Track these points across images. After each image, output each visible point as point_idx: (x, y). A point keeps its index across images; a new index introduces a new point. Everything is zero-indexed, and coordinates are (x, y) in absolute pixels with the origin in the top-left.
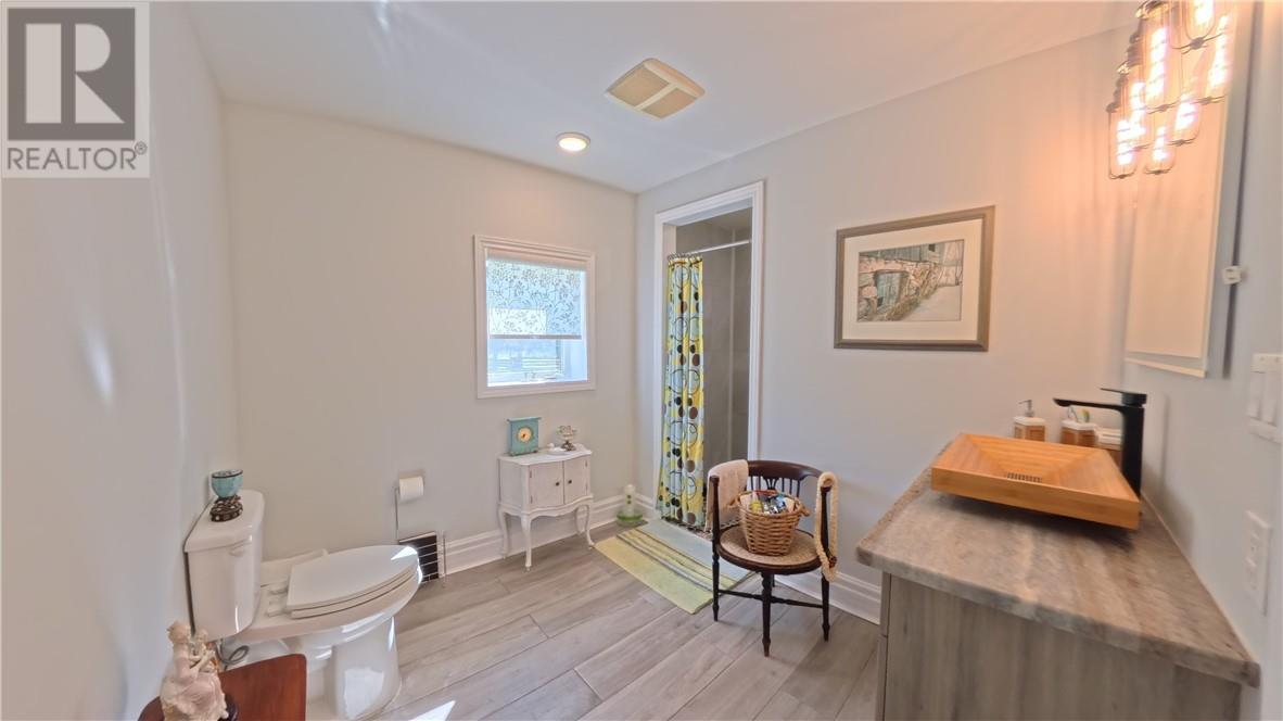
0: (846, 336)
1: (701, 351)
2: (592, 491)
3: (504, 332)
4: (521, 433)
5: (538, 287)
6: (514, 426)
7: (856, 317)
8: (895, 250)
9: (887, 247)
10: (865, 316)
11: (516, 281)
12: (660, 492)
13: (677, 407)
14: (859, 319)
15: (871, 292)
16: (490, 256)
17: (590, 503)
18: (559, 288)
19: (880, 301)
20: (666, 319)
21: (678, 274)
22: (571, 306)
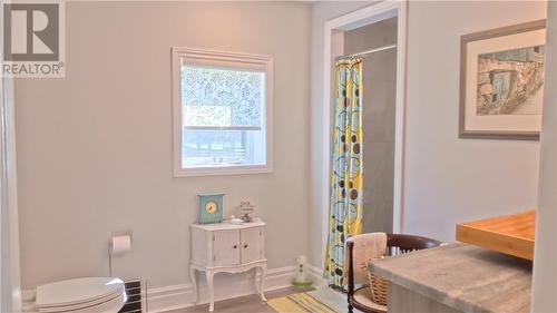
0: (469, 128)
1: (360, 141)
2: (266, 256)
3: (196, 124)
4: (209, 206)
5: (225, 88)
6: (203, 199)
7: (475, 112)
8: (506, 52)
9: (499, 50)
10: (482, 110)
11: (206, 83)
12: (327, 263)
13: (341, 189)
14: (478, 112)
15: (488, 90)
16: (185, 63)
17: (264, 266)
18: (242, 87)
19: (495, 96)
20: (333, 112)
21: (343, 74)
22: (253, 102)
